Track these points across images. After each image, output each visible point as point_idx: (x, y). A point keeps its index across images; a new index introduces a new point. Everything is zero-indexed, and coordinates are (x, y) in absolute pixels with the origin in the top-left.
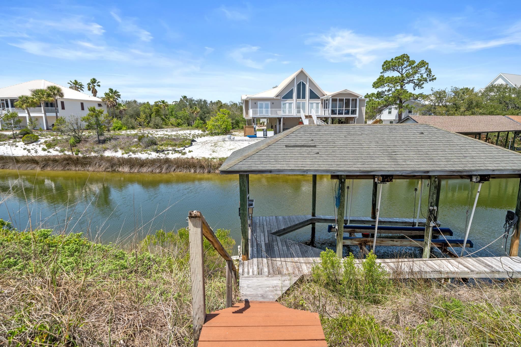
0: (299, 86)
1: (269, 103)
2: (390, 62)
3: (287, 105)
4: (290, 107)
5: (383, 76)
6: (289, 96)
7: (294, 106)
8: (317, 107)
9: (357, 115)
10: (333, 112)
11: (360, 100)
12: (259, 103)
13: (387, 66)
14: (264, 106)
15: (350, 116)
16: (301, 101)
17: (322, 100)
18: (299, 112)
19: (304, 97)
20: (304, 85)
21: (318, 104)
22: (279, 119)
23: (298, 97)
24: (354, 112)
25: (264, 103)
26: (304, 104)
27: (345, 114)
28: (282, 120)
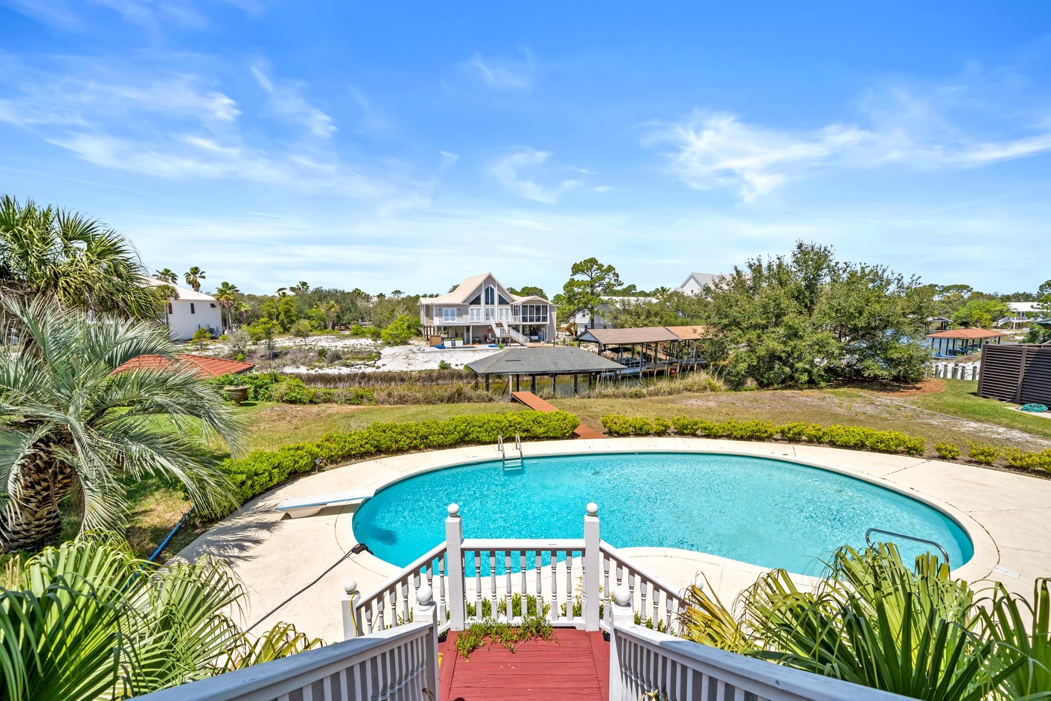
0: (487, 291)
1: (455, 309)
2: (579, 265)
3: (475, 311)
4: (478, 314)
5: (573, 280)
6: (477, 301)
7: (482, 312)
8: (507, 314)
9: (548, 322)
10: (524, 319)
11: (551, 307)
12: (444, 309)
13: (577, 269)
14: (450, 313)
15: (541, 323)
16: (490, 307)
17: (512, 305)
18: (487, 319)
19: (493, 303)
20: (492, 290)
21: (508, 309)
22: (468, 328)
23: (487, 303)
24: (545, 319)
25: (449, 309)
26: (493, 311)
27: (537, 321)
28: (471, 328)
